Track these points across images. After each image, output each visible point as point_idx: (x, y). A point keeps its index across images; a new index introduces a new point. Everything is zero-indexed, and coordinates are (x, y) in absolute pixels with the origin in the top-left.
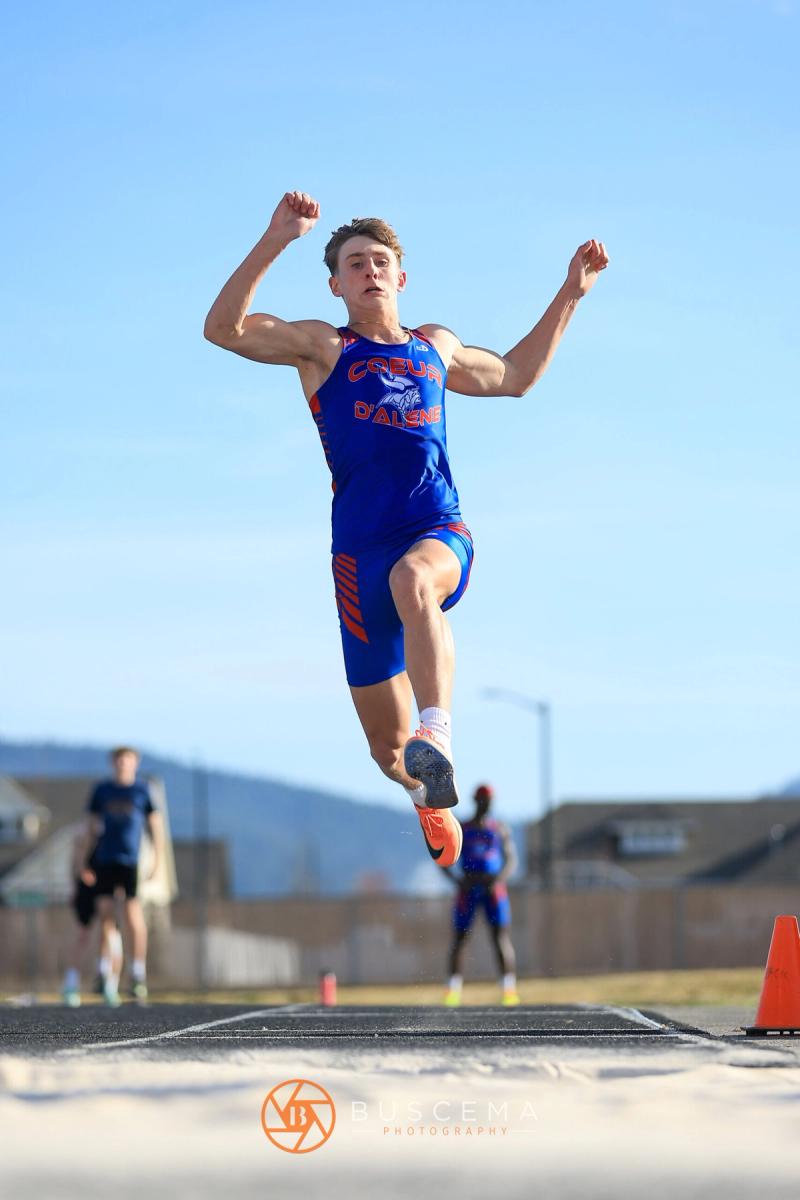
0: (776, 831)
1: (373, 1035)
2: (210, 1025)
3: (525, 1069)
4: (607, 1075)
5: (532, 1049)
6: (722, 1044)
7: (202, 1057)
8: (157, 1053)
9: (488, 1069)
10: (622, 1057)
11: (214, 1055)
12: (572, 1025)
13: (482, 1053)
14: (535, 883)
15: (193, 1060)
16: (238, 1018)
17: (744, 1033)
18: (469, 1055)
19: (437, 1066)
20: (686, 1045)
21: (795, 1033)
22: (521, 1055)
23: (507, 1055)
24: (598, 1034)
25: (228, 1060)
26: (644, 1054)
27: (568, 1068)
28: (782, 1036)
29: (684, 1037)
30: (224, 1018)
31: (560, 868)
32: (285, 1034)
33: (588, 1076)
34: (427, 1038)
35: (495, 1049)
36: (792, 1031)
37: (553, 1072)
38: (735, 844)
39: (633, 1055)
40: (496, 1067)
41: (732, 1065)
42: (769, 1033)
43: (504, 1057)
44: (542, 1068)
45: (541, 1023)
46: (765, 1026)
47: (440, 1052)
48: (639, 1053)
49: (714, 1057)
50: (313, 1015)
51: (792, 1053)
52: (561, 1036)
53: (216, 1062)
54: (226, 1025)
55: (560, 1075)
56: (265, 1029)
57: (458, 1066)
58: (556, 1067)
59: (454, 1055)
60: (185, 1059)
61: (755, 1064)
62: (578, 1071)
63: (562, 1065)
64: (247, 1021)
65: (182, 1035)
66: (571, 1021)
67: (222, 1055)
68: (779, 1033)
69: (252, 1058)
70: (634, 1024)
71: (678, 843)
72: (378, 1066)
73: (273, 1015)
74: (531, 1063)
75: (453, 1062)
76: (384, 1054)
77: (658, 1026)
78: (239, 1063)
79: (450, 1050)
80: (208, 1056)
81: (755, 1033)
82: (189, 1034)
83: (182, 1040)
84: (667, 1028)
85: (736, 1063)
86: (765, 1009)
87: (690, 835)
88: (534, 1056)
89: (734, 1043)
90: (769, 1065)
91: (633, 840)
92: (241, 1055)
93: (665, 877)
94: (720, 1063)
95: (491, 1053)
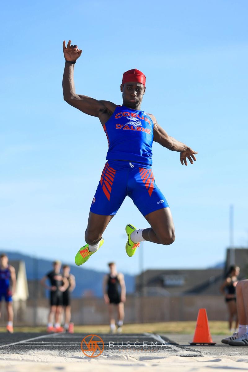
0: (212, 278)
3: (117, 357)
4: (142, 359)
6: (179, 349)
8: (5, 351)
9: (106, 357)
10: (147, 353)
14: (137, 295)
15: (16, 353)
17: (190, 344)
20: (168, 349)
21: (205, 344)
22: (116, 352)
25: (27, 354)
26: (154, 352)
27: (130, 356)
28: (201, 345)
29: (170, 346)
31: (145, 290)
32: (49, 344)
33: (136, 359)
36: (204, 344)
37: (125, 358)
38: (199, 282)
39: (151, 353)
40: (108, 356)
41: (180, 356)
42: (197, 344)
43: (111, 353)
44: (122, 357)
46: (196, 342)
49: (175, 354)
50: (61, 337)
51: (200, 352)
55: (128, 359)
56: (43, 342)
58: (127, 356)
61: (188, 355)
62: (133, 358)
63: (128, 356)
64: (39, 339)
65: (17, 344)
69: (34, 353)
71: (182, 282)
72: (73, 355)
74: (119, 355)
76: (74, 352)
80: (21, 352)
81: (193, 344)
82: (19, 344)
83: (15, 346)
84: (166, 342)
85: (182, 355)
86: (197, 336)
87: (185, 280)
88: (120, 353)
89: (183, 348)
90: (192, 356)
91: (168, 281)
92: (31, 352)
93: (177, 293)
94: (177, 355)
95: (107, 352)
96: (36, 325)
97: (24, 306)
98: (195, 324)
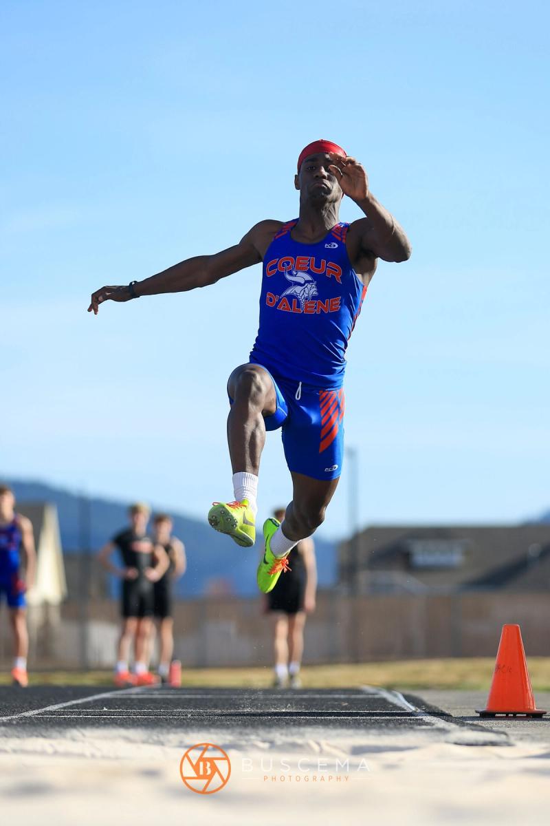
0: (533, 549)
1: (186, 715)
2: (65, 705)
3: (294, 746)
4: (357, 751)
5: (302, 729)
6: (452, 726)
7: (44, 734)
8: (9, 731)
9: (266, 745)
10: (371, 737)
11: (54, 733)
12: (346, 708)
13: (262, 733)
14: (344, 590)
15: (37, 736)
16: (90, 699)
17: (478, 715)
18: (252, 734)
19: (227, 742)
20: (424, 727)
21: (518, 715)
22: (292, 735)
23: (282, 734)
24: (363, 716)
25: (65, 737)
26: (389, 735)
27: (328, 745)
28: (507, 718)
29: (428, 719)
30: (78, 699)
31: (364, 577)
32: (120, 714)
33: (344, 751)
34: (228, 717)
35: (273, 730)
36: (515, 714)
37: (316, 748)
38: (502, 558)
39: (380, 735)
40: (272, 743)
41: (456, 743)
42: (497, 715)
43: (279, 736)
44: (308, 745)
45: (323, 706)
46: (494, 710)
47: (230, 731)
48: (384, 734)
49: (443, 737)
50: (150, 696)
51: (506, 734)
52: (333, 718)
53: (55, 738)
54: (77, 705)
55: (321, 751)
56: (105, 709)
57: (243, 743)
58: (319, 744)
59: (241, 734)
60: (31, 736)
61: (474, 743)
62: (335, 747)
63: (323, 742)
64: (96, 701)
65: (39, 714)
66: (346, 704)
67: (60, 732)
68: (505, 715)
69: (84, 735)
70: (395, 707)
71: (456, 558)
72: (181, 742)
73: (119, 696)
74: (299, 741)
75: (240, 740)
76: (186, 733)
77: (412, 708)
78: (74, 740)
79: (238, 730)
80: (49, 733)
81: (486, 715)
82: (46, 713)
83: (37, 718)
84: (419, 711)
85: (459, 742)
86: (497, 693)
87: (467, 553)
88: (302, 735)
89: (463, 725)
90: (485, 744)
91: (422, 556)
92: (75, 732)
93: (445, 585)
94: (447, 742)
95: (269, 732)
96: (85, 668)
97: (55, 617)
98: (491, 664)
